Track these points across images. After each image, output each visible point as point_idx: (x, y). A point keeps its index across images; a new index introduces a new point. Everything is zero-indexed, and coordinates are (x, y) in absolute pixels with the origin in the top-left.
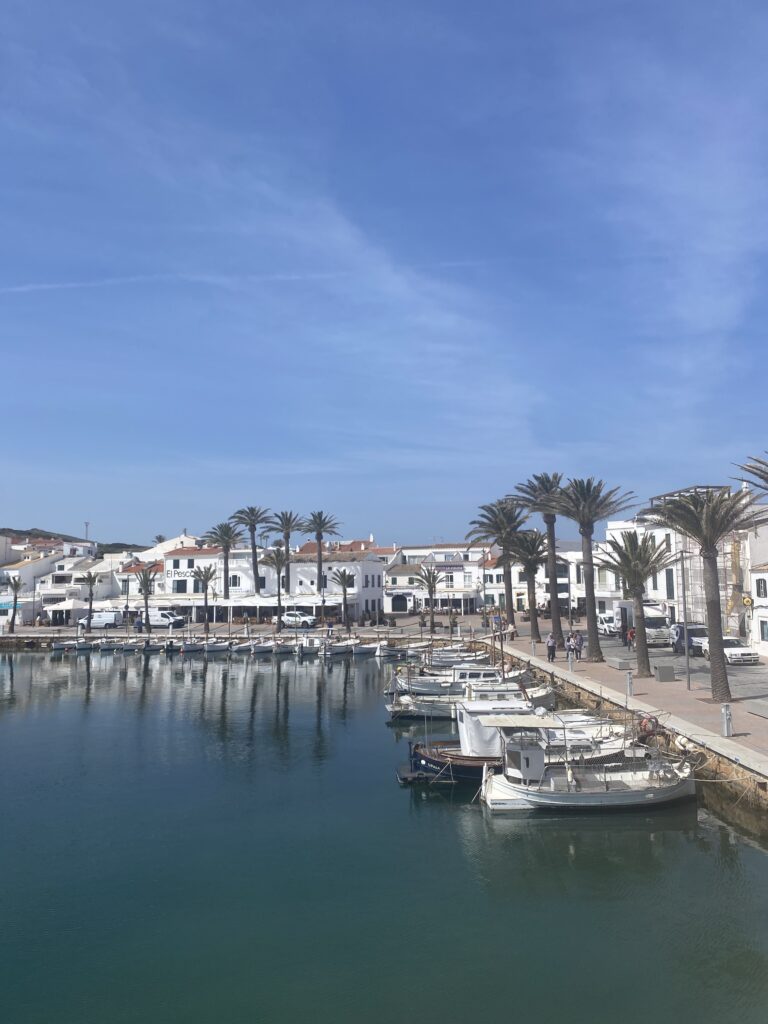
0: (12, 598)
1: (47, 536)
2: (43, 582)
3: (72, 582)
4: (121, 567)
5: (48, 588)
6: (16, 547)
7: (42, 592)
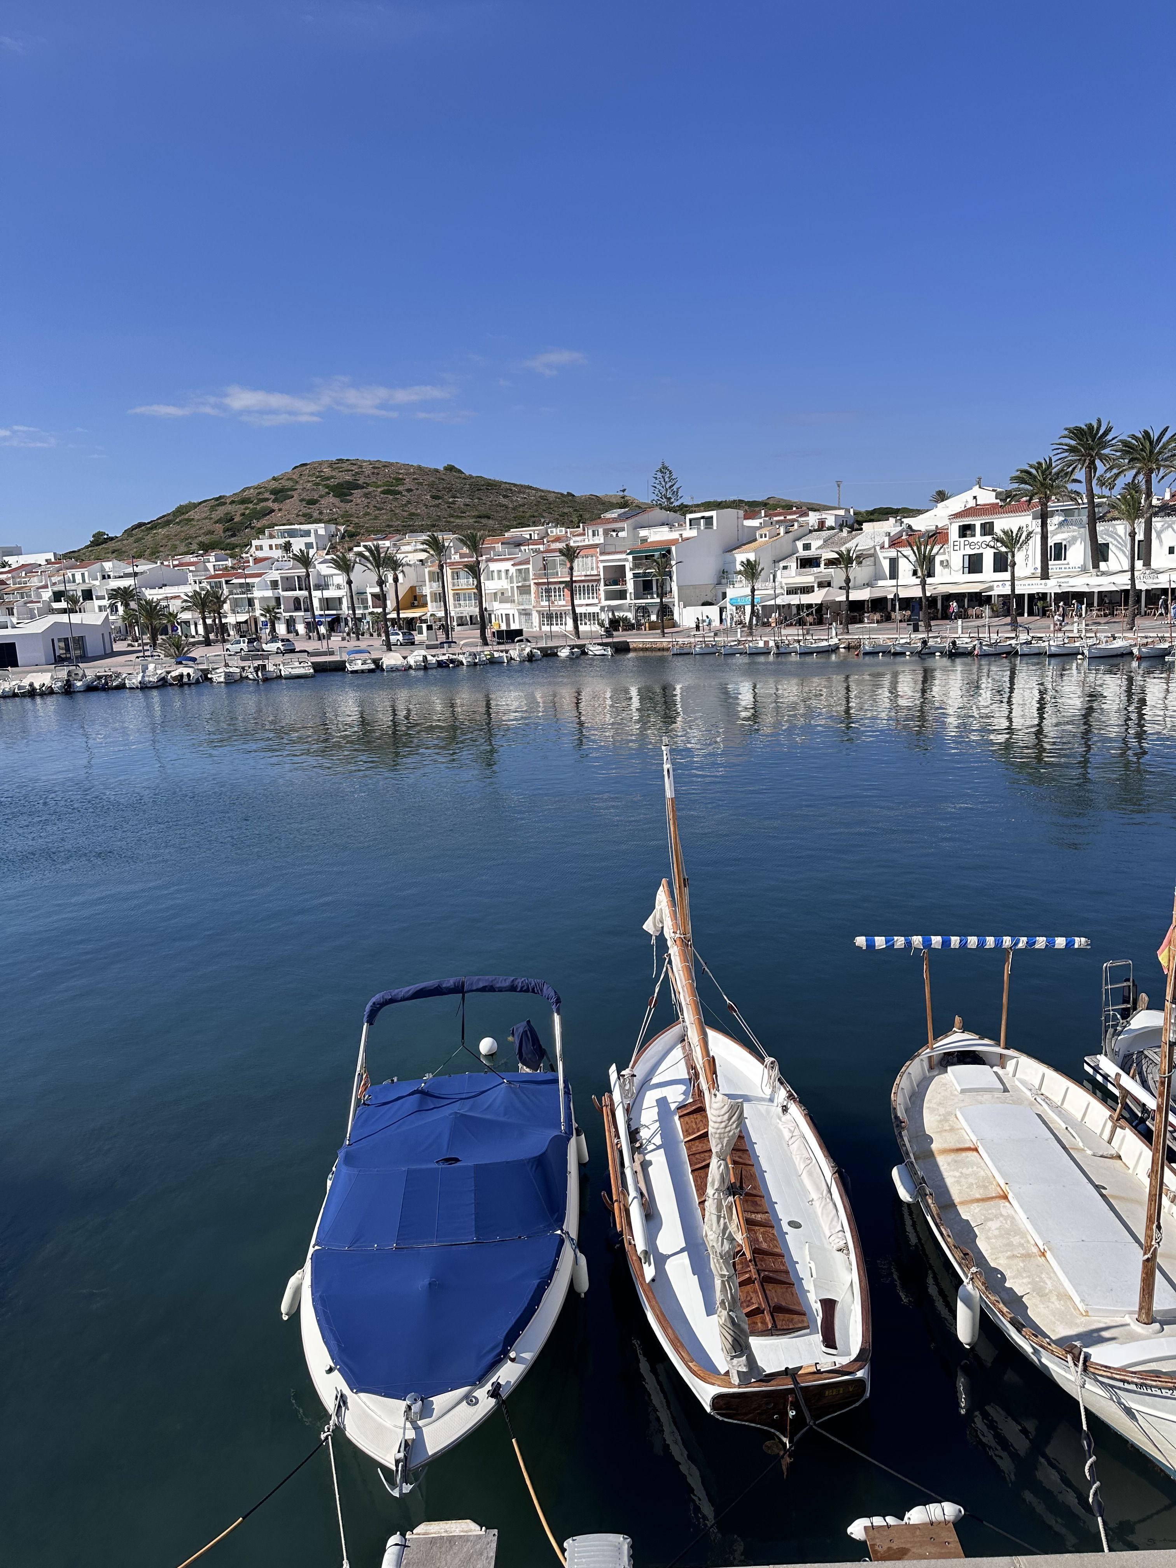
0: (748, 591)
1: (788, 507)
2: (785, 568)
3: (822, 565)
4: (886, 539)
5: (792, 575)
6: (748, 523)
7: (784, 581)
